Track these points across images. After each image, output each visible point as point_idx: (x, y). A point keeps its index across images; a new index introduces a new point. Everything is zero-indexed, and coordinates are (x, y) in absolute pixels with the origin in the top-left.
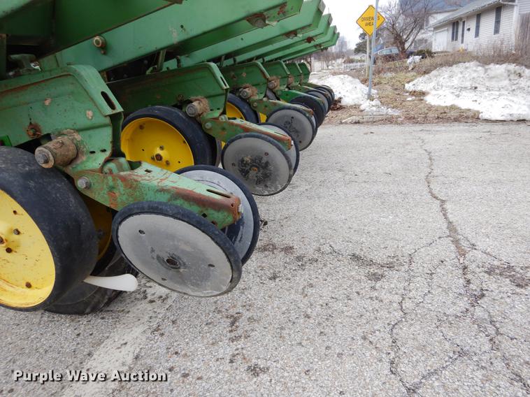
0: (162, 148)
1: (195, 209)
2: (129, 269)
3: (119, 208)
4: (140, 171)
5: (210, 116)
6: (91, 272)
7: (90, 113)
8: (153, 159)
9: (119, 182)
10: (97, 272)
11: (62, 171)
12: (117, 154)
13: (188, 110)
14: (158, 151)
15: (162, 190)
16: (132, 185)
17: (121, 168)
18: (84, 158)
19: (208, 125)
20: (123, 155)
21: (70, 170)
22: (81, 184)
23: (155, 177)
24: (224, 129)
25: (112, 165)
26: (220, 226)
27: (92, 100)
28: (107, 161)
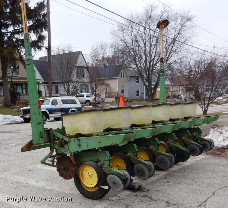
0: (119, 163)
1: (120, 176)
2: (107, 185)
3: (108, 174)
4: (112, 168)
5: (132, 157)
6: (101, 184)
7: (107, 159)
8: (117, 165)
9: (109, 170)
10: (102, 185)
11: (101, 167)
12: (109, 165)
13: (127, 155)
14: (118, 164)
15: (115, 172)
16: (111, 170)
17: (110, 167)
18: (104, 165)
19: (131, 159)
20: (110, 165)
21: (102, 167)
22: (103, 169)
23: (115, 169)
24: (135, 161)
25: (108, 167)
26: (123, 179)
27: (107, 157)
28: (108, 166)
